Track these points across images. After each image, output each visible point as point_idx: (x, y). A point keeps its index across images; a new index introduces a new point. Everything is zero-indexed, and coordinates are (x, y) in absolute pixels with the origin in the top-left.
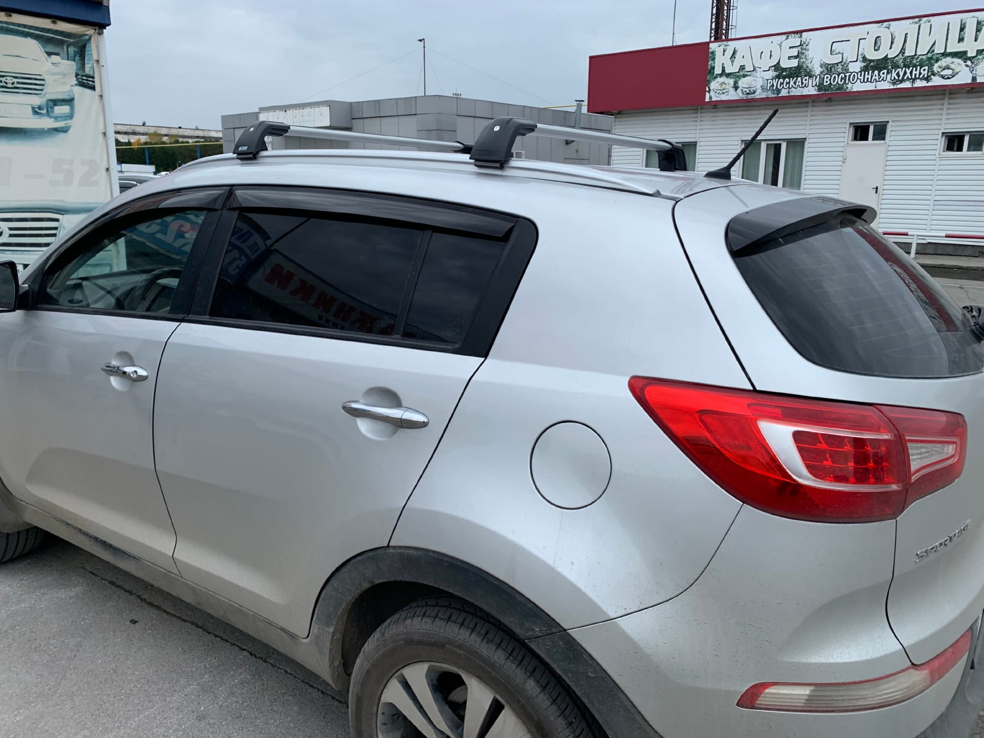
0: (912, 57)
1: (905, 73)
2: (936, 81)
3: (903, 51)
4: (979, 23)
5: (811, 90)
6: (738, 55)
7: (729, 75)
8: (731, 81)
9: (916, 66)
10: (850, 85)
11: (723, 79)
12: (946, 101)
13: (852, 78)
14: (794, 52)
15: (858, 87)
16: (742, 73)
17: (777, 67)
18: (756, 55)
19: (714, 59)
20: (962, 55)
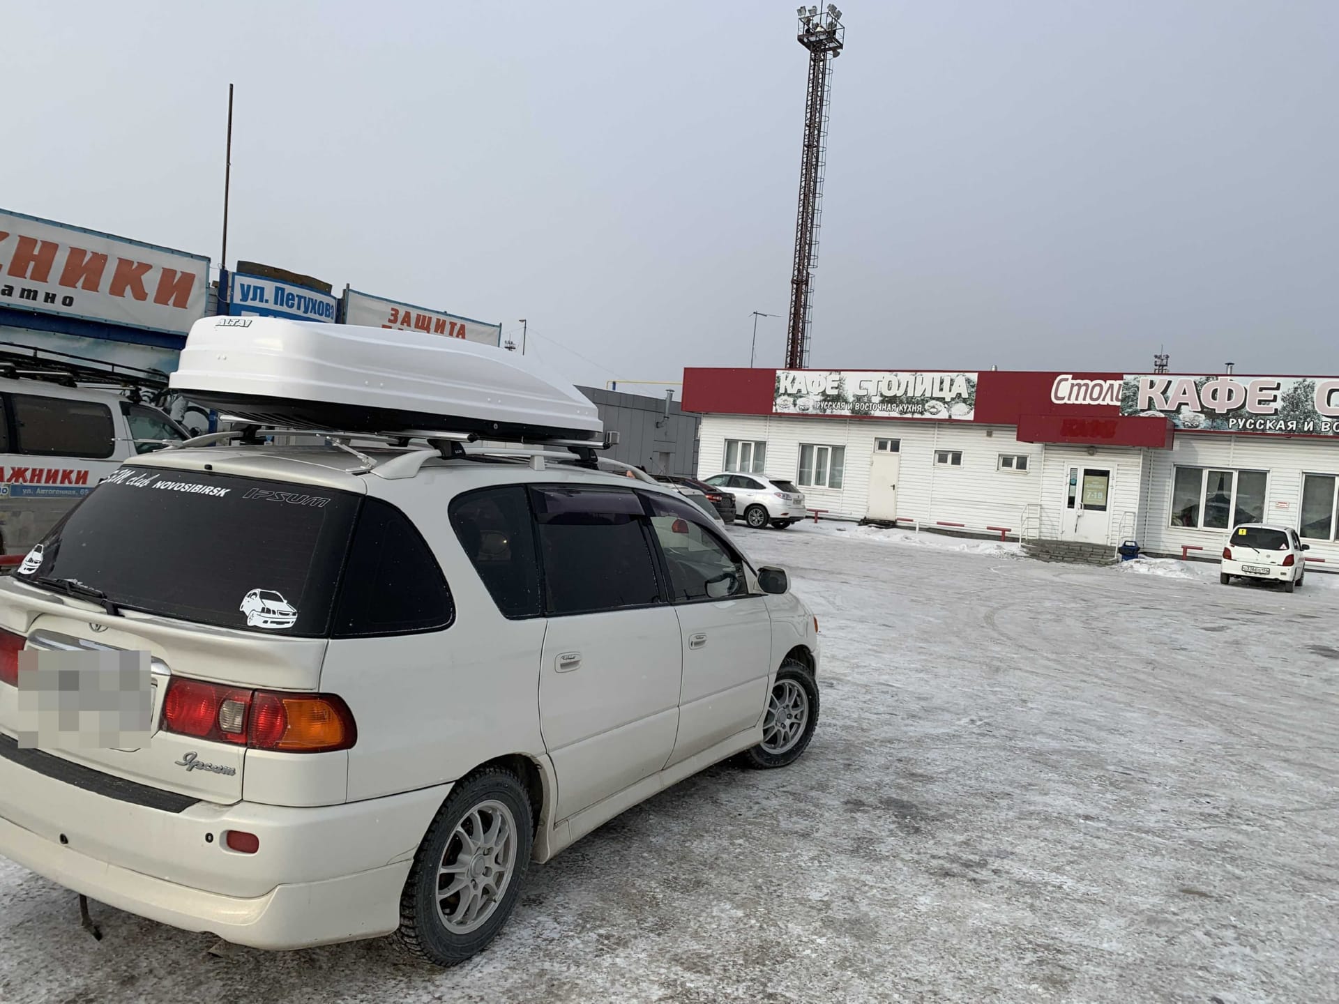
0: (912, 398)
1: (908, 408)
2: (927, 415)
3: (906, 392)
4: (951, 380)
5: (847, 412)
6: (796, 381)
7: (789, 395)
8: (791, 400)
9: (914, 403)
10: (872, 412)
11: (786, 397)
12: (936, 430)
13: (873, 407)
14: (836, 384)
15: (877, 413)
16: (798, 395)
17: (823, 393)
18: (809, 384)
19: (779, 382)
20: (942, 400)
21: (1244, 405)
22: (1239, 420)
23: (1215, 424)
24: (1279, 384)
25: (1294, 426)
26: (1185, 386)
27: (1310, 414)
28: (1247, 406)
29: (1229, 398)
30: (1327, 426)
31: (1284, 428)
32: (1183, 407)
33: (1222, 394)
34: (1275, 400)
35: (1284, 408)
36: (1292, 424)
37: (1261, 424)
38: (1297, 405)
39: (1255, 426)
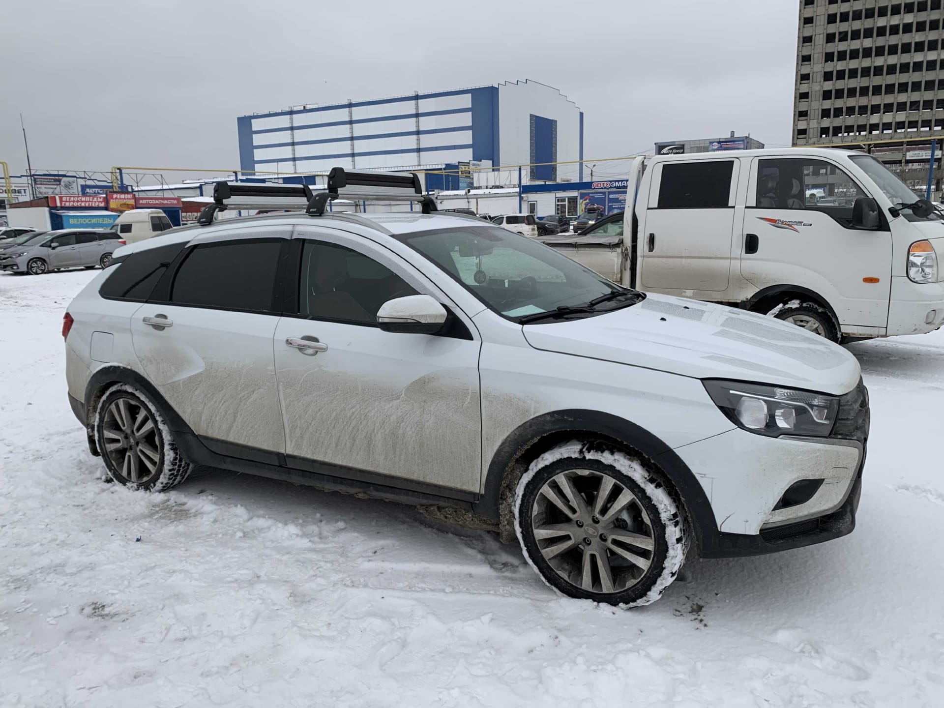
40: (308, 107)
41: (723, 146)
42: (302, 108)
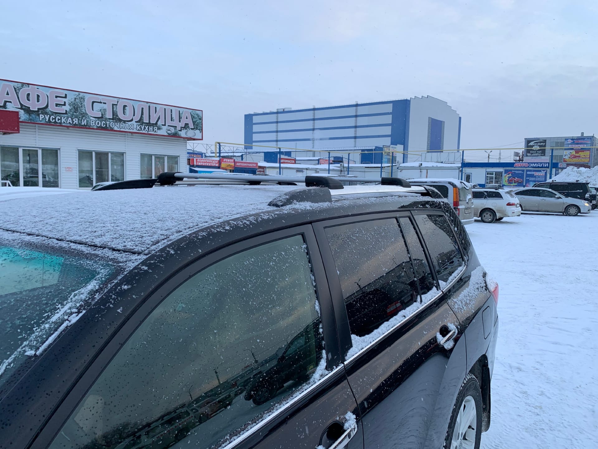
21: (47, 106)
22: (46, 116)
23: (31, 117)
24: (66, 95)
25: (77, 121)
26: (7, 89)
27: (84, 115)
28: (50, 109)
29: (38, 101)
30: (93, 123)
31: (71, 123)
32: (7, 103)
33: (33, 97)
34: (65, 105)
35: (70, 109)
36: (76, 120)
37: (59, 119)
38: (76, 108)
39: (55, 121)
40: (286, 110)
41: (576, 142)
42: (282, 111)
